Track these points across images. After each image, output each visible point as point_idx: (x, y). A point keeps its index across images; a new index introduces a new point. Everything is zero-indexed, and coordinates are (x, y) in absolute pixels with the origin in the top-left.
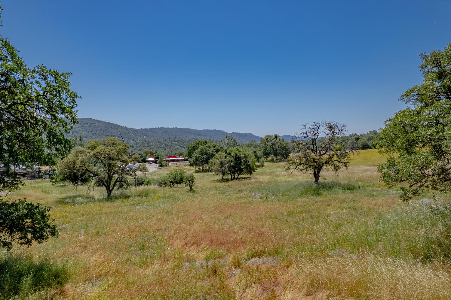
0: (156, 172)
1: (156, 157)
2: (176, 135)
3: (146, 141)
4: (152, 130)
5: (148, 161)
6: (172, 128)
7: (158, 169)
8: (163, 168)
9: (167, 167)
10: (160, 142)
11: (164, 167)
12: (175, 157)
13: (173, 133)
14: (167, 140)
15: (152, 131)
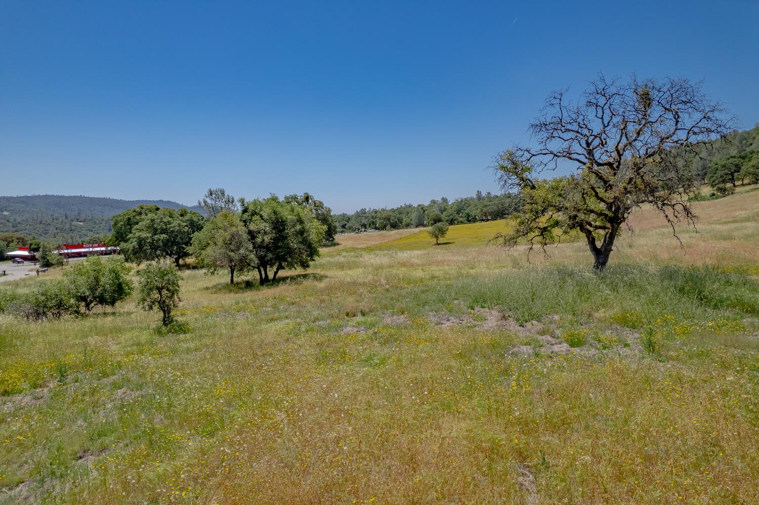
0: (31, 278)
1: (33, 247)
2: (79, 210)
3: (8, 221)
4: (25, 201)
5: (13, 258)
6: (70, 197)
7: (38, 272)
8: (51, 270)
9: (64, 267)
10: (43, 222)
11: (54, 268)
12: (81, 246)
13: (73, 205)
14: (61, 219)
15: (23, 202)
